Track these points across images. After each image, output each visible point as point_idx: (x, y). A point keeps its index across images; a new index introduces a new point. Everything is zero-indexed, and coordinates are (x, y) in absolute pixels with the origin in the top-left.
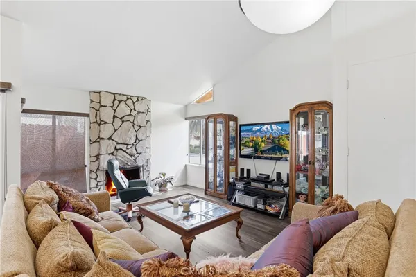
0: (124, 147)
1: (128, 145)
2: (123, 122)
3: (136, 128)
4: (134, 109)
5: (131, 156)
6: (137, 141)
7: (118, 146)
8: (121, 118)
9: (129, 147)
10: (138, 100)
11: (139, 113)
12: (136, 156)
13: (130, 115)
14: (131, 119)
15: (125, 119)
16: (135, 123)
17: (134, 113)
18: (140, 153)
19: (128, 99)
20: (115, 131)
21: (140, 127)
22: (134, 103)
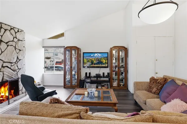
0: (9, 65)
1: (11, 63)
2: (8, 46)
3: (18, 51)
4: (16, 37)
5: (14, 71)
6: (18, 60)
7: (5, 65)
8: (7, 43)
9: (12, 64)
10: (18, 31)
11: (19, 40)
12: (17, 71)
13: (13, 41)
14: (14, 44)
15: (9, 44)
16: (17, 47)
17: (15, 40)
18: (20, 69)
19: (11, 29)
20: (2, 52)
21: (20, 50)
22: (16, 33)
